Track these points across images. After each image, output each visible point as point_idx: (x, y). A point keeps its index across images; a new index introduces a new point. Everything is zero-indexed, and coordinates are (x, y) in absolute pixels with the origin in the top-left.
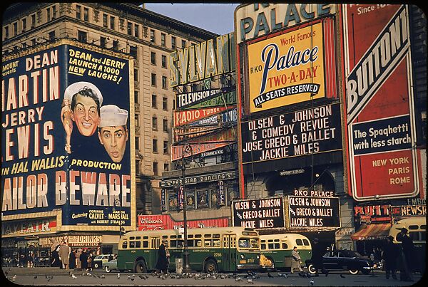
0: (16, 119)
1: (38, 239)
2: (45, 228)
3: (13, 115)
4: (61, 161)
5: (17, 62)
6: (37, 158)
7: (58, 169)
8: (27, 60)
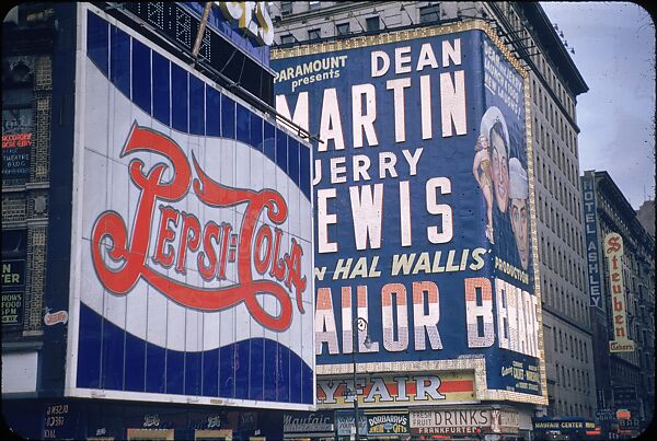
0: (343, 170)
1: (407, 416)
2: (428, 394)
3: (334, 162)
4: (478, 259)
5: (343, 58)
6: (408, 250)
7: (469, 273)
8: (375, 55)
